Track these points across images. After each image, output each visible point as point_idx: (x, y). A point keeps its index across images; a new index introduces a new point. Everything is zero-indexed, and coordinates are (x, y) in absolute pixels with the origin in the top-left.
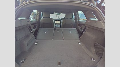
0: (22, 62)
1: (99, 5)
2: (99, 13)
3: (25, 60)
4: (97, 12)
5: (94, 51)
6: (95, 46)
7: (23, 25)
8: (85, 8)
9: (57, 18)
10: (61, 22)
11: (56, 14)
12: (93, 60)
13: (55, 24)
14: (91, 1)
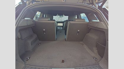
3: (29, 58)
5: (96, 51)
6: (97, 46)
7: (29, 25)
9: (60, 20)
10: (63, 25)
11: (59, 16)
12: (95, 59)
13: (58, 26)
14: (92, 4)
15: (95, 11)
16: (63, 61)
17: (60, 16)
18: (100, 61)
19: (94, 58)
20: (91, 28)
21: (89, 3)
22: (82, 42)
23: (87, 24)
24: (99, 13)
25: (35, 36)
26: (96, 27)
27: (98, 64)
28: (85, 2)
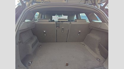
0: (28, 65)
1: (103, 8)
2: (103, 16)
3: (31, 63)
4: (101, 14)
5: (98, 52)
8: (90, 10)
12: (99, 60)
14: (95, 4)
15: (98, 12)
16: (67, 65)
17: (59, 16)
18: (104, 62)
19: (97, 60)
20: (92, 29)
21: (91, 3)
22: (83, 43)
23: (89, 25)
24: (102, 13)
25: (35, 38)
26: (98, 27)
27: (103, 66)
28: (87, 2)
